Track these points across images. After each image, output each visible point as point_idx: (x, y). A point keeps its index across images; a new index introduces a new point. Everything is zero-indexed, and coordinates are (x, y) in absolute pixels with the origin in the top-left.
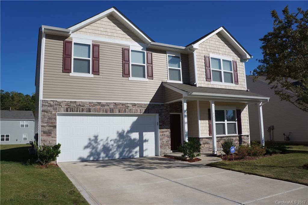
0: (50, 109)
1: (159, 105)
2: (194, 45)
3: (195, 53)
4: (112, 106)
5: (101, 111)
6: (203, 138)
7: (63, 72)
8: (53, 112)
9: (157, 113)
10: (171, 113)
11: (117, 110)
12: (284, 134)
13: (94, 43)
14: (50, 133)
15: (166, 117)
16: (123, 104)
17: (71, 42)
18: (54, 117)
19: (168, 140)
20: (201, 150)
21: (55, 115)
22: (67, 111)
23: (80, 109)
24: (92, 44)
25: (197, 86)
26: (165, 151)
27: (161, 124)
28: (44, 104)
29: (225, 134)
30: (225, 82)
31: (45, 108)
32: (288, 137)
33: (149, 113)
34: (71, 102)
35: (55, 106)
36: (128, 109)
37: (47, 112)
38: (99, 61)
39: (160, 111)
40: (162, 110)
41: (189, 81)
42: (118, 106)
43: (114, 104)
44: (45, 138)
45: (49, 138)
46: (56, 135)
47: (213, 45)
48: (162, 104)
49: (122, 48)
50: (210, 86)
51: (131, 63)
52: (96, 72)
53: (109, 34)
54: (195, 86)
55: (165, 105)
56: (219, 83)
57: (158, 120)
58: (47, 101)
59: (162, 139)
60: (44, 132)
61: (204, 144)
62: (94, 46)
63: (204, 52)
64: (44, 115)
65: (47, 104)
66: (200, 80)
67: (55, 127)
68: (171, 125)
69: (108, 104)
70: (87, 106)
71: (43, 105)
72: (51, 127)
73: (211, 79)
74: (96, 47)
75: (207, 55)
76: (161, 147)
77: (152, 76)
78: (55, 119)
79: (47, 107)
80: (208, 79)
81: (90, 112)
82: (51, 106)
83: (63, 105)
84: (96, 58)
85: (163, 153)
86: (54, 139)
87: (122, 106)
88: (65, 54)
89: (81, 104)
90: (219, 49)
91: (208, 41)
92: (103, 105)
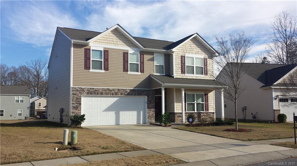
0: (78, 93)
1: (148, 90)
2: (173, 49)
3: (174, 55)
4: (116, 91)
5: (109, 94)
6: (177, 113)
7: (85, 69)
8: (79, 95)
9: (146, 95)
10: (155, 95)
11: (120, 93)
12: (252, 114)
13: (105, 49)
14: (78, 108)
15: (152, 98)
16: (123, 90)
17: (90, 49)
18: (80, 98)
19: (153, 114)
20: (176, 121)
21: (80, 96)
22: (88, 94)
23: (96, 93)
24: (104, 50)
25: (175, 77)
26: (151, 121)
27: (149, 103)
28: (74, 89)
29: (195, 111)
30: (196, 74)
31: (74, 92)
32: (255, 116)
33: (140, 95)
34: (90, 88)
35: (80, 91)
36: (127, 92)
37: (75, 95)
38: (108, 61)
39: (148, 94)
40: (149, 93)
41: (170, 73)
42: (120, 91)
43: (118, 90)
44: (74, 111)
45: (77, 111)
46: (81, 109)
47: (188, 47)
48: (150, 90)
49: (123, 52)
50: (185, 77)
51: (129, 62)
52: (106, 69)
53: (115, 43)
54: (173, 77)
55: (152, 90)
56: (192, 75)
57: (146, 100)
58: (75, 87)
59: (149, 113)
60: (74, 107)
61: (178, 117)
62: (105, 51)
63: (181, 53)
64: (74, 97)
65: (75, 90)
66: (177, 73)
67: (80, 104)
68: (155, 104)
69: (114, 90)
70: (101, 91)
71: (73, 91)
72: (78, 104)
73: (185, 72)
74: (106, 52)
75: (183, 55)
76: (148, 118)
77: (144, 71)
78: (81, 99)
79: (75, 91)
80: (183, 72)
81: (103, 95)
82: (77, 91)
83: (85, 90)
84: (106, 60)
85: (149, 122)
86: (79, 111)
87: (123, 91)
88: (86, 57)
89: (97, 90)
90: (193, 50)
91: (185, 45)
92: (111, 91)
